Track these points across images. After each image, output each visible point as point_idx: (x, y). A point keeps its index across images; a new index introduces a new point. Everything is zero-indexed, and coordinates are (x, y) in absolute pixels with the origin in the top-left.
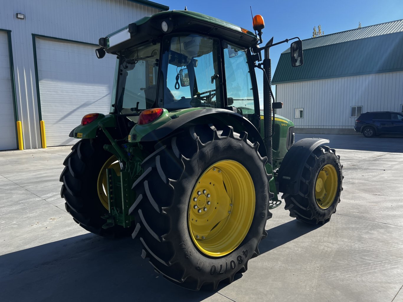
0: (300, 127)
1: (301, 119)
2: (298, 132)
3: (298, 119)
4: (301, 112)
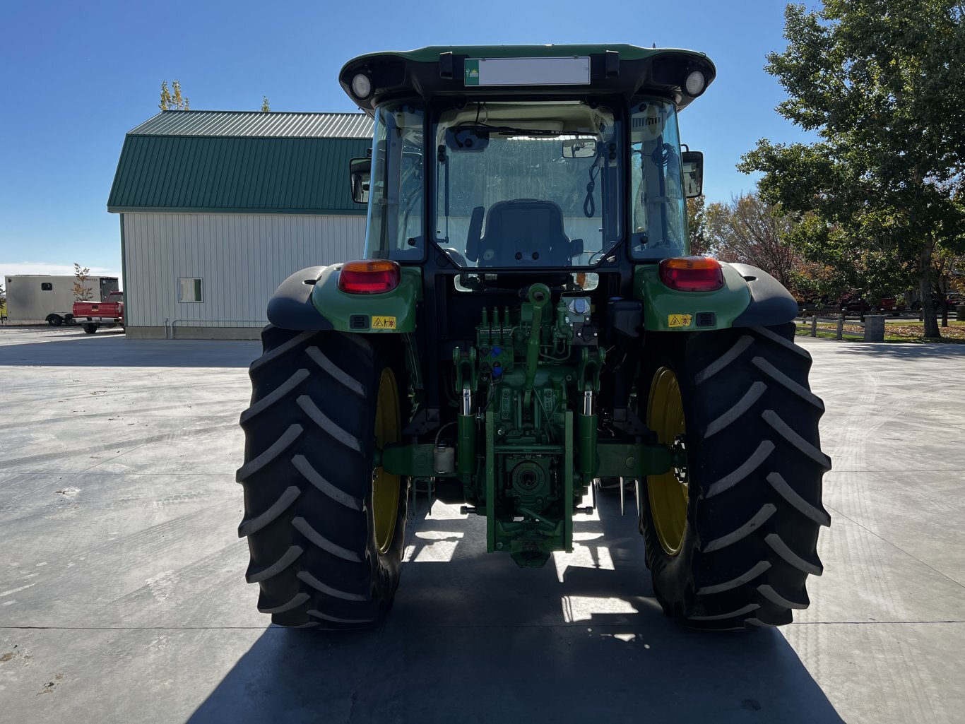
0: (197, 324)
1: (197, 306)
2: (192, 337)
3: (190, 305)
4: (198, 283)
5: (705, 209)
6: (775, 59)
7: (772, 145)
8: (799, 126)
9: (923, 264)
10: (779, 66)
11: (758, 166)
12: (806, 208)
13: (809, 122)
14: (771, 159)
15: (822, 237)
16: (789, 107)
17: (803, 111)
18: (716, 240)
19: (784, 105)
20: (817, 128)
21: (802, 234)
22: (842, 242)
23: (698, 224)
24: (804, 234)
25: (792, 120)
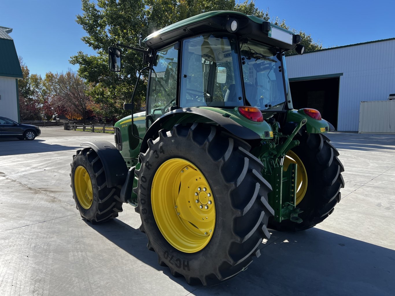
5: (30, 76)
6: (80, 18)
7: (84, 54)
8: (91, 48)
9: (138, 106)
10: (82, 21)
11: (78, 62)
12: (97, 82)
13: (96, 47)
14: (84, 60)
15: (102, 94)
16: (86, 39)
17: (93, 42)
18: (36, 91)
19: (84, 38)
20: (98, 50)
21: (94, 92)
22: (109, 96)
23: (27, 83)
24: (95, 92)
25: (88, 44)
